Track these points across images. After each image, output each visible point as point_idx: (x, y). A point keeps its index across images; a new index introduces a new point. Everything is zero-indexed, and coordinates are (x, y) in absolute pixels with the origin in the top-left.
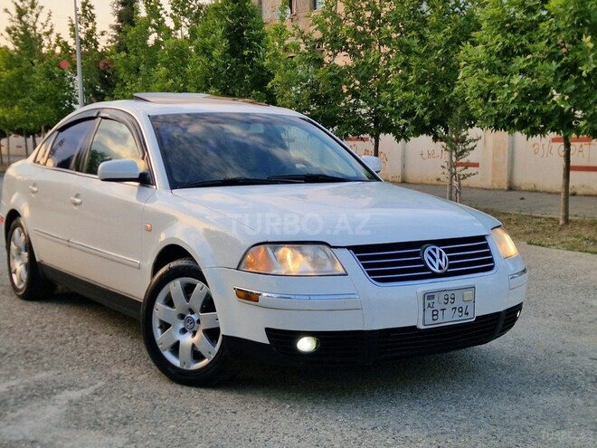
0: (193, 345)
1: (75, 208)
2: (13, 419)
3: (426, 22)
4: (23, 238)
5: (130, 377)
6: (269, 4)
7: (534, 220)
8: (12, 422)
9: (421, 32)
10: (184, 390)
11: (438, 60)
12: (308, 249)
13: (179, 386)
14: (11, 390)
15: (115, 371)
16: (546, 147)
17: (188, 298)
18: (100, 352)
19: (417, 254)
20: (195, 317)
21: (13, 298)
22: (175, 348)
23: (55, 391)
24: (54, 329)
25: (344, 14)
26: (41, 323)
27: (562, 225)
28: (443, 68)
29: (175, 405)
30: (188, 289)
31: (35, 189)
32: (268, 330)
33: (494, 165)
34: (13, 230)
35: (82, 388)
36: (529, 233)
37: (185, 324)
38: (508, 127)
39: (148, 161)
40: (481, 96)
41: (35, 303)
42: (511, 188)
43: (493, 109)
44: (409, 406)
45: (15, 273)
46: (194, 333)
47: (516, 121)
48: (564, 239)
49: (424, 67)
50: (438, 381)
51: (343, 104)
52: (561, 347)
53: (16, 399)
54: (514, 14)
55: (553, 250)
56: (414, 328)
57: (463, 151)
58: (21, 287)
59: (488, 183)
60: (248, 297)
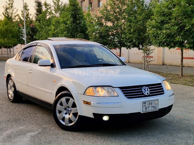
0: (69, 118)
1: (30, 74)
2: (14, 142)
3: (136, 12)
4: (12, 83)
5: (49, 128)
6: (84, 6)
7: (172, 75)
8: (14, 143)
9: (135, 15)
10: (67, 132)
11: (140, 24)
12: (106, 88)
13: (65, 131)
14: (12, 133)
15: (44, 126)
16: (174, 51)
17: (67, 103)
18: (38, 120)
19: (140, 89)
20: (70, 109)
21: (9, 102)
22: (63, 119)
23: (26, 133)
24: (23, 112)
25: (110, 10)
26: (19, 110)
27: (181, 77)
28: (142, 27)
29: (64, 137)
30: (67, 100)
31: (16, 68)
32: (93, 114)
33: (158, 57)
34: (9, 80)
35: (35, 132)
36: (170, 79)
37: (66, 111)
38: (163, 46)
39: (54, 60)
40: (154, 36)
41: (16, 104)
42: (163, 64)
43: (158, 40)
44: (138, 137)
45: (10, 94)
46: (69, 114)
47: (165, 44)
48: (182, 82)
49: (136, 26)
50: (146, 129)
51: (110, 38)
52: (184, 118)
53: (14, 135)
54: (164, 10)
55: (178, 85)
56: (140, 113)
57: (149, 53)
58: (12, 98)
59: (156, 63)
60: (87, 103)
